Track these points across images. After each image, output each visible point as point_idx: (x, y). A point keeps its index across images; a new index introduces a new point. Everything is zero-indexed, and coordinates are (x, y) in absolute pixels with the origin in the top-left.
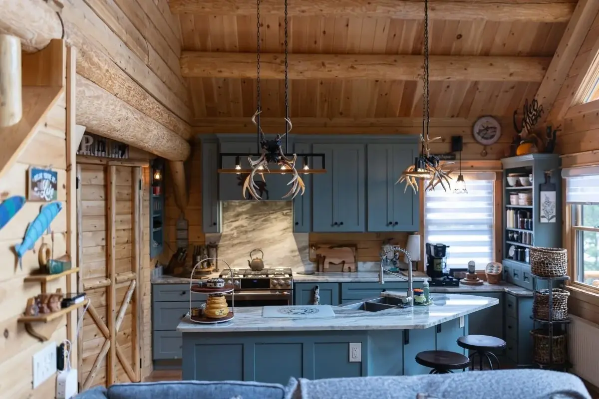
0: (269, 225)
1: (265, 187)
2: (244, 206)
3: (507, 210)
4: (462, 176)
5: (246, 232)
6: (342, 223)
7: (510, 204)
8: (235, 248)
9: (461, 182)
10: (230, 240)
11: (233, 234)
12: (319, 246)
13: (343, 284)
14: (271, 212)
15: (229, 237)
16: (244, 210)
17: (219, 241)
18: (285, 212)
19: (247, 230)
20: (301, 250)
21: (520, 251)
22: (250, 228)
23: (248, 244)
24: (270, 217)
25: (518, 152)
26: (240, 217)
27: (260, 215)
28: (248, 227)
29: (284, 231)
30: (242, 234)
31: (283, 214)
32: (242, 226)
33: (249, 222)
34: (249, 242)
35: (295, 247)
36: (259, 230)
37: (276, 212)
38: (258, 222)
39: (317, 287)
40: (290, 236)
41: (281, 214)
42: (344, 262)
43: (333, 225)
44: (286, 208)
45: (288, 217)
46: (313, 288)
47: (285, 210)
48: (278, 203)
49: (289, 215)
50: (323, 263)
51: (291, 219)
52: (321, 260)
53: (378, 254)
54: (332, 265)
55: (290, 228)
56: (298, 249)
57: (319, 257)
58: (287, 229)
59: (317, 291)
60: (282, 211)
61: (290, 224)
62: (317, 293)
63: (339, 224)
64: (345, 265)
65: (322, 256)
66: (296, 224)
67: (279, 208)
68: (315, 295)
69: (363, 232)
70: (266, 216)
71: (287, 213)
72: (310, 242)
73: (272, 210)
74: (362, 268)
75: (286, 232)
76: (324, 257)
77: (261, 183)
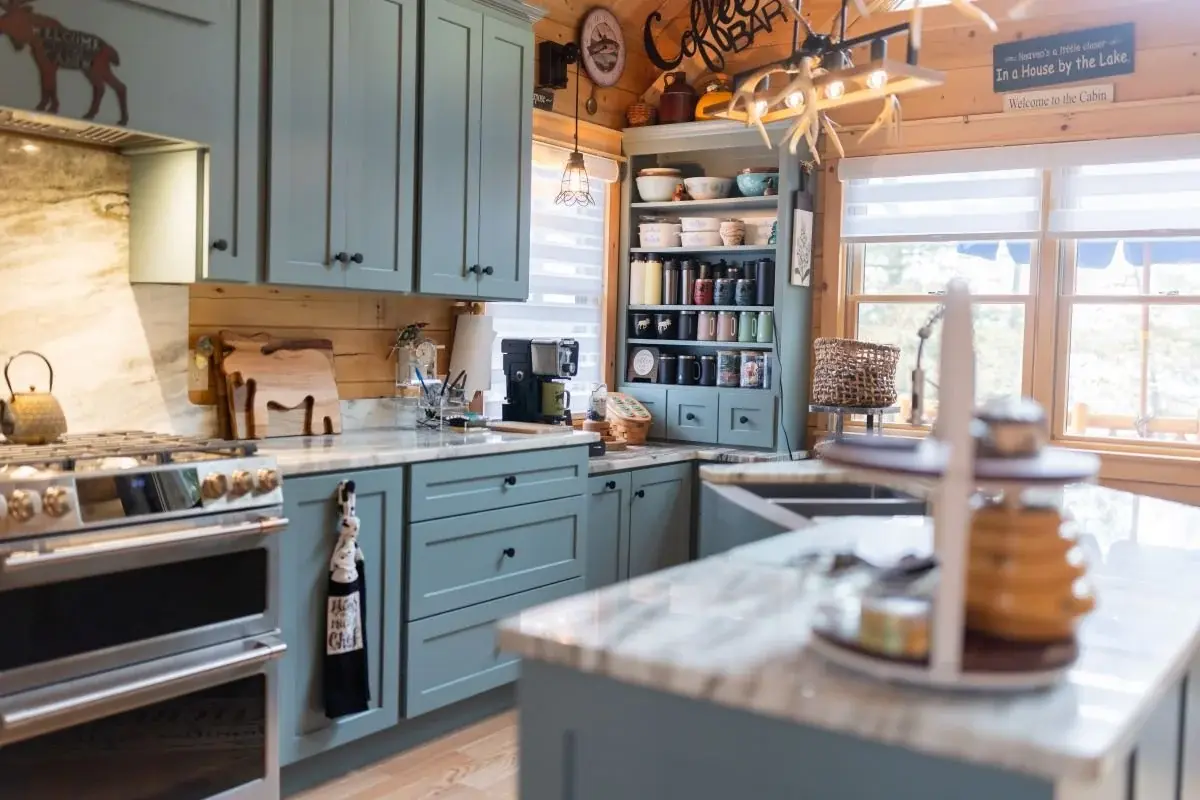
3: (631, 261)
4: (581, 156)
6: (357, 259)
7: (638, 245)
9: (576, 170)
12: (229, 343)
13: (414, 468)
14: (51, 194)
18: (104, 201)
20: (162, 360)
21: (666, 361)
24: (43, 218)
25: (699, 112)
29: (102, 280)
31: (97, 210)
35: (142, 347)
37: (69, 198)
39: (350, 487)
40: (124, 303)
41: (90, 208)
42: (309, 401)
43: (328, 262)
44: (107, 184)
45: (116, 224)
46: (337, 491)
47: (107, 193)
48: (77, 160)
49: (118, 217)
50: (249, 407)
51: (126, 231)
52: (239, 397)
53: (379, 374)
54: (275, 413)
55: (126, 270)
56: (153, 353)
57: (233, 386)
58: (112, 271)
59: (352, 501)
60: (93, 197)
61: (126, 255)
62: (352, 509)
63: (349, 258)
64: (315, 410)
65: (245, 379)
66: (217, 246)
67: (82, 180)
68: (345, 517)
69: (406, 294)
70: (26, 211)
71: (112, 207)
72: (191, 326)
73: (51, 187)
74: (345, 419)
75: (107, 283)
76: (251, 385)
77: (96, 45)
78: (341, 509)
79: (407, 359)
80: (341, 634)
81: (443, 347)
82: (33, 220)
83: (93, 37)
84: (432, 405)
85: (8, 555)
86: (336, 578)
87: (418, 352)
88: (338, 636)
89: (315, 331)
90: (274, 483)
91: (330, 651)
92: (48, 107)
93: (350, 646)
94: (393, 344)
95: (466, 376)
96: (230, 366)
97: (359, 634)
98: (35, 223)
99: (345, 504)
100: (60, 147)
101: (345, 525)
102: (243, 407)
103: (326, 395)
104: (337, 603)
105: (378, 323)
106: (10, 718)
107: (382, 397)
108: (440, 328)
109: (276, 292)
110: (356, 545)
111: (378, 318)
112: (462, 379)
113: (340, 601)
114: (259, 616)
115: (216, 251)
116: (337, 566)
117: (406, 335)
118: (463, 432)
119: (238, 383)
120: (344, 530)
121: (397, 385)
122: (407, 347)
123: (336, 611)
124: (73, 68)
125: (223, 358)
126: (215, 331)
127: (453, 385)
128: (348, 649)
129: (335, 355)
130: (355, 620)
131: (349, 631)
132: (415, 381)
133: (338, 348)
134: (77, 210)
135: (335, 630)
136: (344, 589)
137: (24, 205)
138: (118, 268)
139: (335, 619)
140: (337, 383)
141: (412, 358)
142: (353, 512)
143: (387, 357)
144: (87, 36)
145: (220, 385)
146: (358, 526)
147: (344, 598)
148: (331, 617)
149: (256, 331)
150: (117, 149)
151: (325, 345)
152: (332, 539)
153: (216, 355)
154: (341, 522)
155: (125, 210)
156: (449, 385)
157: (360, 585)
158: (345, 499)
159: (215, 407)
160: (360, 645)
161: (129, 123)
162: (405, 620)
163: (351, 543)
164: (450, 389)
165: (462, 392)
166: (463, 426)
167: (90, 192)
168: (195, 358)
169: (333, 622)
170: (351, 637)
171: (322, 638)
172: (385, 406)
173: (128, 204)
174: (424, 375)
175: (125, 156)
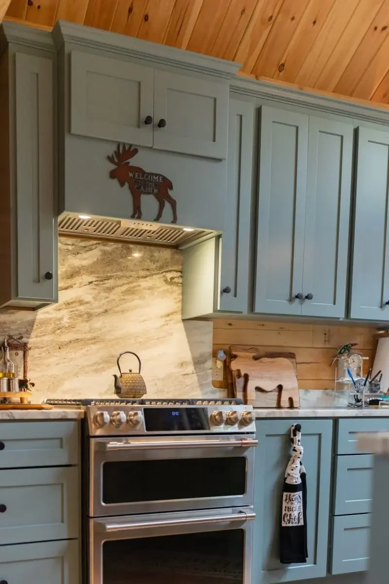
0: (137, 302)
1: (170, 193)
2: (85, 255)
5: (90, 316)
8: (64, 352)
10: (54, 332)
11: (61, 319)
13: (340, 420)
14: (142, 273)
15: (50, 327)
16: (85, 263)
17: (28, 333)
18: (169, 275)
19: (92, 311)
20: (198, 362)
22: (96, 307)
23: (94, 343)
26: (78, 280)
27: (120, 278)
28: (96, 304)
29: (168, 319)
30: (80, 319)
31: (166, 281)
32: (82, 302)
33: (96, 292)
34: (94, 340)
35: (188, 356)
36: (117, 312)
37: (152, 275)
38: (114, 295)
39: (298, 428)
40: (179, 331)
41: (162, 279)
42: (280, 388)
43: (291, 300)
44: (171, 266)
45: (175, 288)
46: (290, 429)
47: (170, 271)
48: (156, 254)
49: (177, 284)
50: (245, 389)
51: (180, 291)
52: (240, 383)
53: (325, 375)
54: (259, 393)
55: (180, 313)
56: (194, 358)
57: (236, 377)
58: (173, 313)
59: (299, 436)
60: (164, 274)
61: (180, 304)
62: (299, 441)
63: (304, 297)
64: (283, 393)
65: (243, 373)
66: (225, 291)
67: (158, 264)
68: (294, 445)
69: (341, 320)
70: (131, 282)
71: (173, 279)
72: (213, 344)
73: (143, 270)
74: (301, 400)
75: (170, 320)
76: (246, 377)
77: (161, 179)
78: (292, 441)
79: (343, 365)
80: (290, 515)
81: (368, 358)
82: (134, 287)
83: (159, 175)
84: (358, 392)
85: (108, 443)
86: (288, 481)
87: (350, 361)
88: (289, 516)
89: (286, 348)
90: (251, 420)
91: (284, 525)
92: (136, 216)
93: (296, 523)
94: (334, 357)
95: (382, 374)
96: (234, 366)
97: (302, 517)
98: (136, 289)
99: (294, 438)
100: (148, 247)
101: (295, 450)
102: (242, 390)
103: (290, 384)
104: (288, 496)
105: (325, 344)
106: (108, 527)
107: (326, 389)
108: (367, 348)
109: (263, 325)
110: (301, 464)
111: (325, 341)
112: (379, 375)
113: (290, 495)
114: (241, 496)
115: (225, 294)
116: (289, 475)
117: (343, 350)
118: (377, 408)
119: (239, 376)
120: (293, 454)
121: (336, 381)
122: (343, 358)
123: (287, 501)
124: (149, 193)
125: (230, 362)
126: (227, 347)
127: (372, 381)
128: (294, 525)
129: (297, 363)
130: (299, 508)
131: (295, 514)
132: (347, 379)
133: (299, 359)
134: (156, 281)
135: (287, 512)
136: (293, 488)
137: (131, 279)
138: (176, 312)
139: (287, 505)
140: (298, 380)
141: (345, 364)
142: (299, 443)
143: (330, 365)
144: (156, 175)
145: (229, 377)
146: (302, 451)
147: (292, 494)
148: (284, 504)
149: (249, 347)
150: (176, 247)
151: (291, 356)
152: (286, 458)
153: (227, 360)
154: (293, 448)
155: (180, 280)
156: (369, 380)
157: (303, 487)
158: (295, 435)
159: (226, 390)
160: (302, 523)
161: (177, 221)
162: (332, 515)
163: (298, 462)
164: (370, 383)
165: (378, 385)
166: (378, 405)
167: (162, 271)
168: (216, 362)
169: (286, 507)
170: (297, 517)
171: (279, 517)
172: (327, 394)
173: (182, 277)
174: (354, 374)
175: (181, 250)
